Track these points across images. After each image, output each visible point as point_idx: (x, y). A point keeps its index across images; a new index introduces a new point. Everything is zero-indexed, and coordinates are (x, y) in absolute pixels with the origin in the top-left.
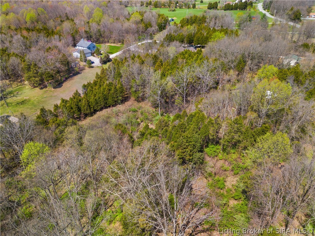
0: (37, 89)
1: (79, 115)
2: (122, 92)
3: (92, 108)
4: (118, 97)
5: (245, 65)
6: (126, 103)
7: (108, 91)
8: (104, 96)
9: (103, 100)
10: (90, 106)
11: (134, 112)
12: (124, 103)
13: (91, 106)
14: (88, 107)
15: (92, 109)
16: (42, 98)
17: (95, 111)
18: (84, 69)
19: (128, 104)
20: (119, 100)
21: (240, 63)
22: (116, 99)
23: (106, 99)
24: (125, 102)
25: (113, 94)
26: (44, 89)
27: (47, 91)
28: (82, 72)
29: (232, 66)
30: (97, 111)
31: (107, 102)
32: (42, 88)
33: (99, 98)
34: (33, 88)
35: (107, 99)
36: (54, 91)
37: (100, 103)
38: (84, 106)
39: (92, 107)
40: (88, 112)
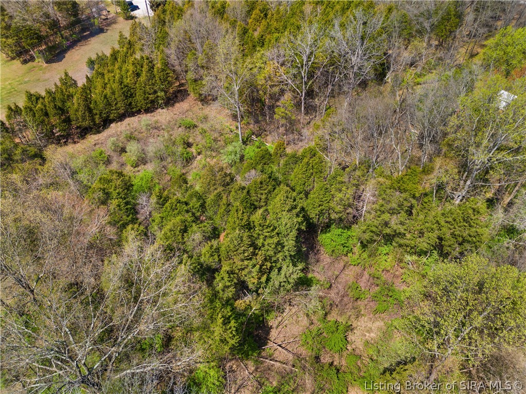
0: (17, 63)
1: (65, 130)
2: (165, 81)
3: (96, 114)
4: (155, 92)
5: (459, 25)
6: (177, 105)
7: (133, 77)
8: (122, 88)
9: (123, 97)
10: (90, 110)
11: (189, 128)
12: (173, 105)
13: (94, 111)
14: (87, 114)
15: (98, 116)
16: (20, 84)
17: (106, 122)
18: (115, 22)
19: (181, 106)
20: (159, 98)
21: (446, 18)
22: (152, 96)
23: (128, 94)
24: (175, 102)
25: (145, 85)
26: (30, 64)
27: (34, 67)
28: (110, 28)
29: (427, 25)
30: (111, 121)
31: (131, 103)
32: (25, 62)
33: (113, 93)
34: (9, 61)
35: (131, 95)
36: (46, 68)
37: (116, 104)
38: (77, 111)
39: (98, 112)
40: (86, 124)
